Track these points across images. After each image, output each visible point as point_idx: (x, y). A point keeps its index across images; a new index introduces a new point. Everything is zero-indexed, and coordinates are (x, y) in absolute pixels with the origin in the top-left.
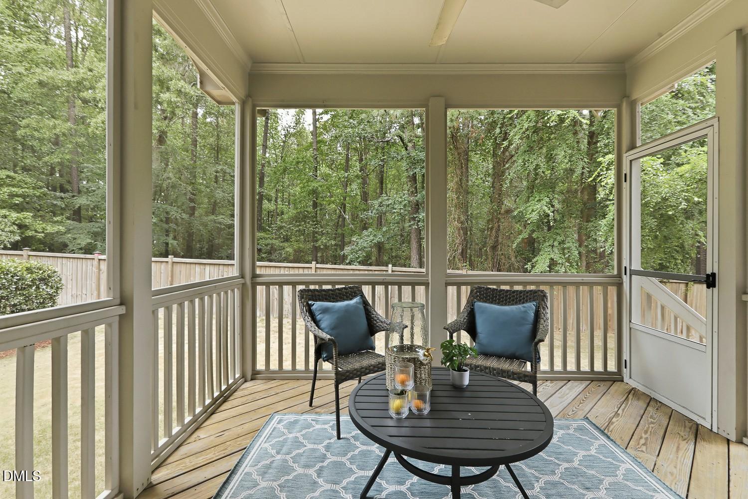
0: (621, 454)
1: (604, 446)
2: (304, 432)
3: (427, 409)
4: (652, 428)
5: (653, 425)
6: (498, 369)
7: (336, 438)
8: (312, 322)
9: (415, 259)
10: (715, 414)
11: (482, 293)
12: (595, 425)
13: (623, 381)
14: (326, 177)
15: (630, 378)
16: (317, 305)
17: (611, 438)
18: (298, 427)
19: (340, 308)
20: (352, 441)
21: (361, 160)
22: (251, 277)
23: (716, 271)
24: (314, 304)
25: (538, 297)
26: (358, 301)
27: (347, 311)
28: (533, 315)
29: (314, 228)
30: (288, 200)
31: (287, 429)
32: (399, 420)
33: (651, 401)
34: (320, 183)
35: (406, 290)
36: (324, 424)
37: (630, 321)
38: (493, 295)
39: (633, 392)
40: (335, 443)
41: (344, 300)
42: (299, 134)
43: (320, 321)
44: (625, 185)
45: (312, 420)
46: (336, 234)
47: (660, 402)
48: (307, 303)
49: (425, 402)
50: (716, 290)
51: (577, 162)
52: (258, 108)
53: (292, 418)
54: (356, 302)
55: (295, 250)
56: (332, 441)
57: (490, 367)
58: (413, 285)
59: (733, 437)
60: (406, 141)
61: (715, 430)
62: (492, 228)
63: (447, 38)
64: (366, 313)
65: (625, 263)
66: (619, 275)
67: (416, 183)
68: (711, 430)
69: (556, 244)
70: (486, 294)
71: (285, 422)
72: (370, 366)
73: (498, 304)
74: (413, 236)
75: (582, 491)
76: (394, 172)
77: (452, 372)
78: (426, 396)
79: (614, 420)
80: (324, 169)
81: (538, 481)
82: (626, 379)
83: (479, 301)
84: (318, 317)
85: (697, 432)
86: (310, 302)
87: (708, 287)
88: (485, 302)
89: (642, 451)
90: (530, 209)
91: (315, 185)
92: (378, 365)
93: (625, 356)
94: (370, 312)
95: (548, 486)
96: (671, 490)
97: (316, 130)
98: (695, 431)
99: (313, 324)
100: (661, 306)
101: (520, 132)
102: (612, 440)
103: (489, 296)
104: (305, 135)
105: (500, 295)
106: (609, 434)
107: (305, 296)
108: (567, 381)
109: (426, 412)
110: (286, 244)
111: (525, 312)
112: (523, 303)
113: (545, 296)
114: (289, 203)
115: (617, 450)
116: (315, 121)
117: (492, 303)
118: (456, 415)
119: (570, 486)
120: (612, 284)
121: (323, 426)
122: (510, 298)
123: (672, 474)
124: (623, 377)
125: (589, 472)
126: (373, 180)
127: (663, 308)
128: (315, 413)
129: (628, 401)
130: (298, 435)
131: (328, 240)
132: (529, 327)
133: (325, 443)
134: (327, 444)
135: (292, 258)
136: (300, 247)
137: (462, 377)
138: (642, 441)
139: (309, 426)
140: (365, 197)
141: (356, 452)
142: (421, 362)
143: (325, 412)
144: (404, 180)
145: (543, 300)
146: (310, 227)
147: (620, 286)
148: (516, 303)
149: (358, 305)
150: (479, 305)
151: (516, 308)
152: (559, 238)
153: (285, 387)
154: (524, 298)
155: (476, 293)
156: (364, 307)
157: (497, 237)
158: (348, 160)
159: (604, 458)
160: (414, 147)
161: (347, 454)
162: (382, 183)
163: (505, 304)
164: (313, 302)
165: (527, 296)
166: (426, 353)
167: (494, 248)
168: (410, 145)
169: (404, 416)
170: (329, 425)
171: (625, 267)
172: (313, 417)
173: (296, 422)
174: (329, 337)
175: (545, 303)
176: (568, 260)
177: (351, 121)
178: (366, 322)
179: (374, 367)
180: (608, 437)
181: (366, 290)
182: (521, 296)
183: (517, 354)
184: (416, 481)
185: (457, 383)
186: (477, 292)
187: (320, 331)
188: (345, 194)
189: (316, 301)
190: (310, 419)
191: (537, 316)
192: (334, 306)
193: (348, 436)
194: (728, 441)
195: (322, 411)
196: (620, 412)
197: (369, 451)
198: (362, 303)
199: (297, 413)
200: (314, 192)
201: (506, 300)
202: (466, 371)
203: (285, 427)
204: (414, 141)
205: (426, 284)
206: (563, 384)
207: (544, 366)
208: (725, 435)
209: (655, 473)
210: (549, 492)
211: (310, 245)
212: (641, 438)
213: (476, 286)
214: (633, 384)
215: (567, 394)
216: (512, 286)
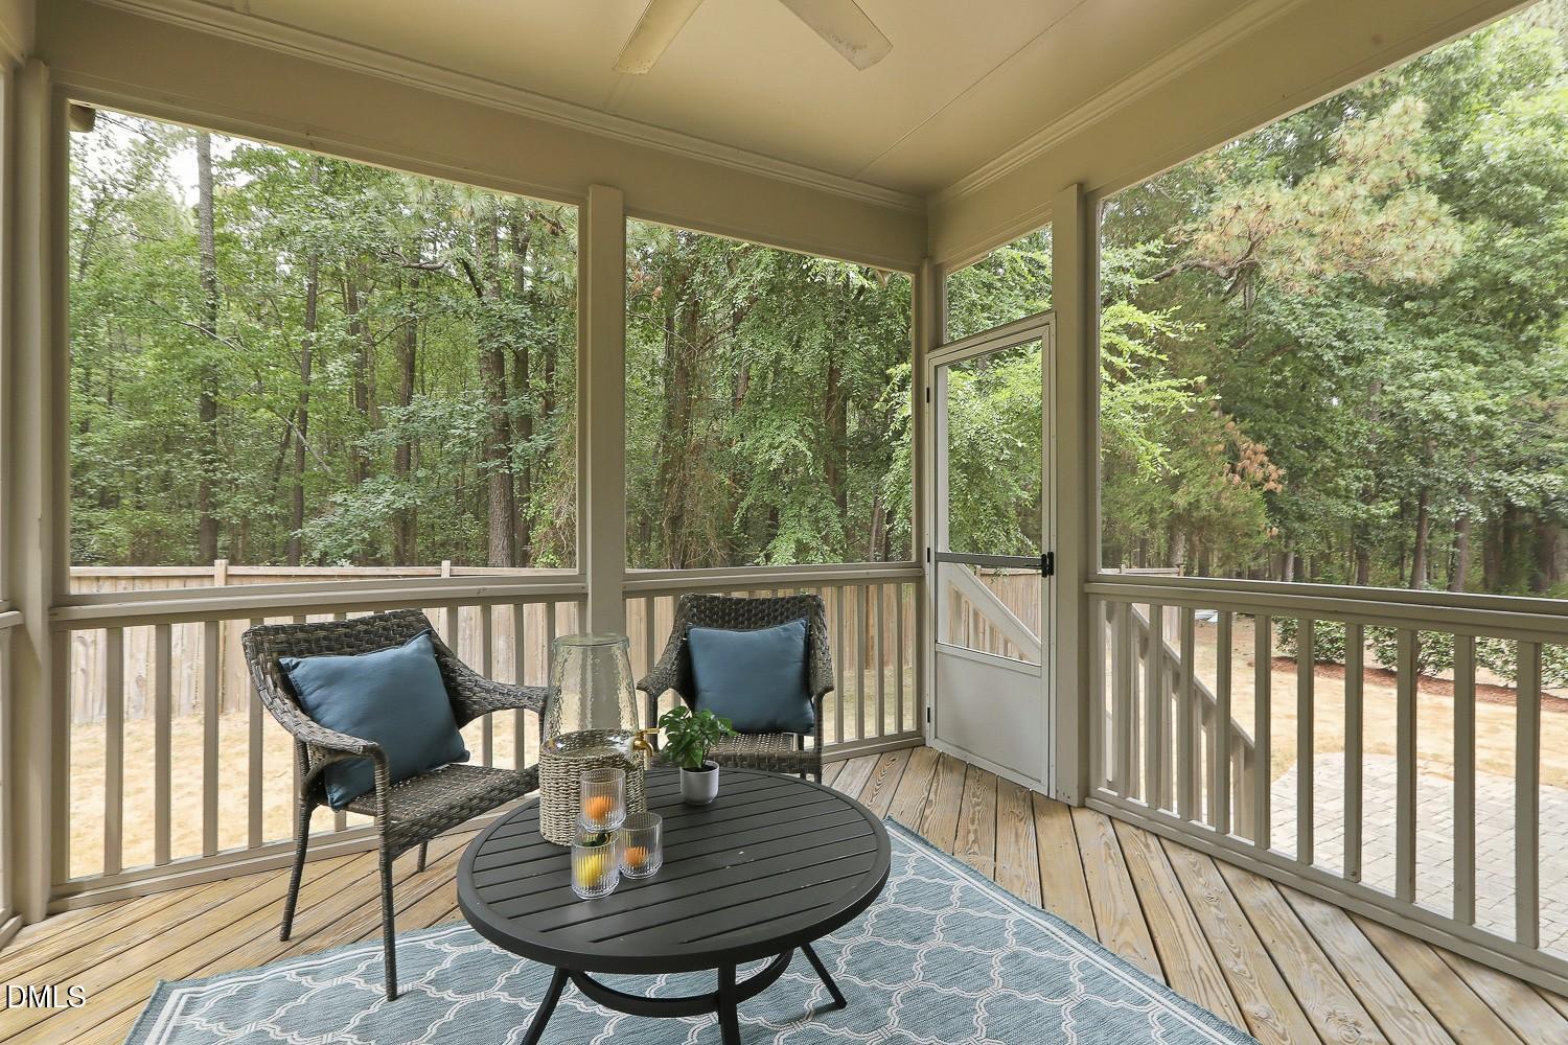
0: (948, 865)
1: (923, 859)
2: (281, 1012)
3: (654, 864)
4: (979, 812)
5: (979, 808)
6: (752, 756)
7: (385, 999)
8: (298, 712)
9: (500, 548)
10: (1053, 770)
11: (705, 610)
12: (903, 827)
13: (924, 745)
14: (245, 338)
15: (936, 737)
16: (306, 667)
17: (931, 843)
18: (257, 1004)
19: (378, 666)
20: (432, 992)
21: (352, 305)
22: (49, 602)
23: (1054, 550)
24: (298, 664)
25: (807, 609)
26: (423, 646)
27: (398, 675)
28: (802, 643)
29: (207, 471)
30: (106, 390)
31: (220, 1019)
32: (596, 901)
33: (968, 770)
34: (229, 352)
35: (535, 612)
36: (339, 974)
37: (936, 641)
38: (723, 611)
39: (942, 762)
40: (383, 1012)
41: (380, 647)
42: (151, 210)
43: (318, 706)
44: (928, 408)
45: (298, 974)
46: (275, 489)
47: (980, 769)
48: (278, 665)
49: (651, 850)
50: (1053, 578)
51: (842, 358)
52: (73, 101)
53: (232, 985)
54: (419, 650)
55: (137, 533)
56: (374, 1009)
57: (735, 756)
58: (550, 600)
59: (1074, 802)
60: (479, 276)
61: (1052, 796)
62: (671, 481)
63: (652, 63)
64: (443, 676)
65: (928, 542)
66: (919, 565)
67: (502, 375)
68: (1048, 797)
69: (805, 511)
70: (711, 610)
71: (210, 1004)
72: (471, 800)
73: (735, 627)
74: (496, 495)
75: (909, 946)
76: (441, 343)
77: (686, 777)
78: (653, 834)
79: (927, 812)
80: (233, 315)
81: (840, 952)
82: (930, 741)
83: (698, 625)
84: (312, 699)
85: (1035, 805)
86: (284, 661)
87: (1044, 575)
88: (710, 626)
89: (974, 853)
90: (767, 442)
91: (212, 352)
92: (489, 792)
93: (929, 702)
94: (454, 671)
95: (858, 956)
96: (1024, 902)
97: (212, 205)
98: (1030, 803)
99: (304, 718)
100: (974, 610)
101: (744, 287)
102: (932, 846)
103: (717, 613)
104: (170, 213)
105: (737, 611)
106: (925, 837)
107: (266, 645)
108: (844, 762)
109: (653, 870)
110: (103, 514)
111: (789, 639)
112: (782, 623)
113: (819, 606)
114: (110, 399)
115: (941, 861)
116: (207, 182)
117: (722, 627)
118: (716, 860)
119: (890, 944)
120: (907, 579)
121: (339, 981)
122: (756, 615)
123: (1018, 877)
124: (925, 739)
125: (912, 910)
126: (388, 361)
127: (976, 614)
128: (306, 953)
129: (939, 775)
130: (265, 1024)
131: (255, 504)
132: (794, 668)
133: (355, 1021)
134: (362, 1020)
135: (123, 552)
136: (153, 523)
137: (706, 782)
138: (972, 837)
139: (294, 991)
140: (363, 395)
141: (450, 1016)
142: (627, 763)
143: (334, 944)
144: (472, 364)
145: (817, 614)
146: (194, 468)
147: (919, 580)
148: (768, 624)
149: (425, 656)
150: (699, 632)
151: (772, 633)
152: (811, 501)
153: (187, 908)
154: (782, 614)
155: (691, 610)
156: (437, 659)
157: (681, 498)
158: (312, 299)
159: (928, 881)
160: (498, 290)
161: (425, 1029)
162: (411, 367)
163: (749, 628)
164: (295, 661)
165: (788, 609)
166: (638, 743)
167: (675, 521)
168: (488, 285)
169: (609, 890)
170: (355, 973)
171: (929, 549)
172: (302, 964)
173: (246, 994)
174: (362, 742)
175: (821, 619)
176: (825, 539)
177: (331, 200)
178: (446, 695)
179: (482, 799)
180: (927, 843)
181: (438, 618)
182: (776, 610)
183: (779, 722)
184: (612, 1033)
185: (698, 796)
186: (693, 606)
187: (327, 730)
188: (304, 388)
189: (300, 654)
190: (294, 972)
191: (810, 645)
192: (361, 663)
193: (418, 984)
194: (1069, 806)
195: (326, 943)
196: (932, 797)
197: (482, 1003)
198: (431, 649)
199: (245, 970)
200: (208, 374)
201: (749, 619)
202: (712, 768)
203: (214, 1016)
204: (498, 278)
205: (581, 598)
206: (839, 768)
207: (829, 738)
208: (1064, 799)
209: (998, 883)
210: (862, 966)
211: (193, 518)
212: (969, 832)
213: (690, 595)
214: (939, 746)
215: (850, 784)
216: (775, 591)
